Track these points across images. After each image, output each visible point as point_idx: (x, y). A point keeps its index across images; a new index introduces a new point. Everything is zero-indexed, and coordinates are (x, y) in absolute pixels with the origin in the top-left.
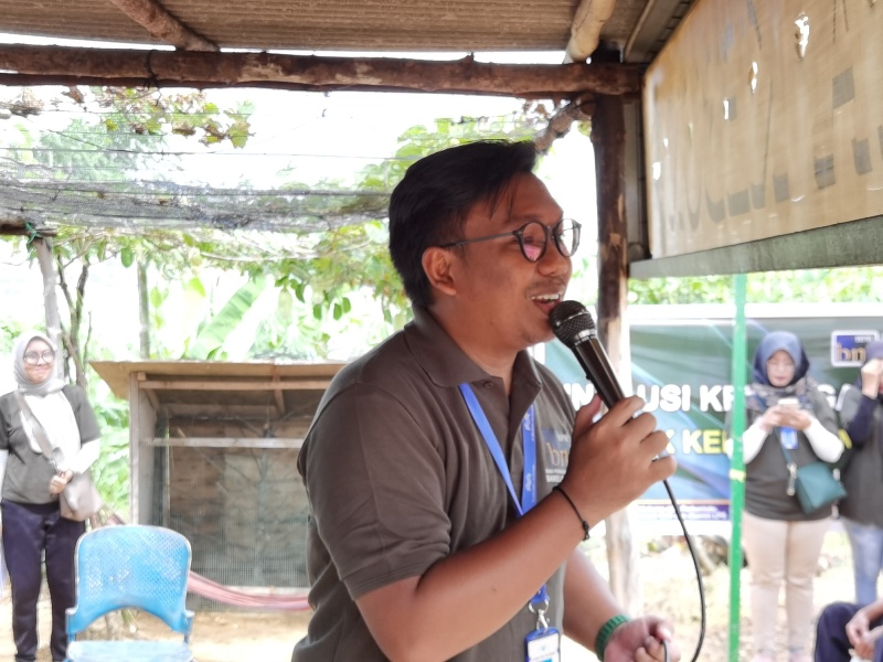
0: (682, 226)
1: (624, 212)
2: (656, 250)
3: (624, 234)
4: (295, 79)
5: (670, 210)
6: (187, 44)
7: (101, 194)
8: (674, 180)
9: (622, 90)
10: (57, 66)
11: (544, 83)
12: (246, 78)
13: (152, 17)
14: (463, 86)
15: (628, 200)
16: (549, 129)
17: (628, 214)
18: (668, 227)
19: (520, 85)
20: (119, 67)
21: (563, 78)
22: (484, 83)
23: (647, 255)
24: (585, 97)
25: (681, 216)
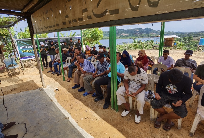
9: (29, 16)
16: (20, 20)
19: (16, 14)
24: (25, 16)
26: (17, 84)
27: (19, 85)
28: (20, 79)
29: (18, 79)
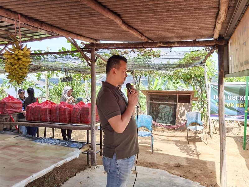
0: (235, 68)
1: (224, 66)
2: (230, 72)
3: (224, 70)
4: (165, 46)
5: (233, 65)
6: (148, 41)
7: (139, 66)
8: (234, 59)
9: (224, 44)
10: (129, 46)
11: (209, 44)
12: (157, 46)
13: (142, 37)
14: (194, 45)
15: (225, 63)
16: (210, 52)
17: (225, 66)
18: (232, 68)
19: (204, 44)
20: (138, 45)
21: (212, 43)
22: (197, 44)
23: (229, 73)
24: (216, 46)
25: (235, 66)
26: (187, 159)
27: (189, 162)
28: (197, 151)
29: (195, 151)
